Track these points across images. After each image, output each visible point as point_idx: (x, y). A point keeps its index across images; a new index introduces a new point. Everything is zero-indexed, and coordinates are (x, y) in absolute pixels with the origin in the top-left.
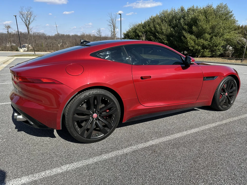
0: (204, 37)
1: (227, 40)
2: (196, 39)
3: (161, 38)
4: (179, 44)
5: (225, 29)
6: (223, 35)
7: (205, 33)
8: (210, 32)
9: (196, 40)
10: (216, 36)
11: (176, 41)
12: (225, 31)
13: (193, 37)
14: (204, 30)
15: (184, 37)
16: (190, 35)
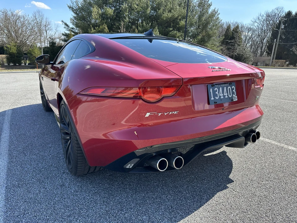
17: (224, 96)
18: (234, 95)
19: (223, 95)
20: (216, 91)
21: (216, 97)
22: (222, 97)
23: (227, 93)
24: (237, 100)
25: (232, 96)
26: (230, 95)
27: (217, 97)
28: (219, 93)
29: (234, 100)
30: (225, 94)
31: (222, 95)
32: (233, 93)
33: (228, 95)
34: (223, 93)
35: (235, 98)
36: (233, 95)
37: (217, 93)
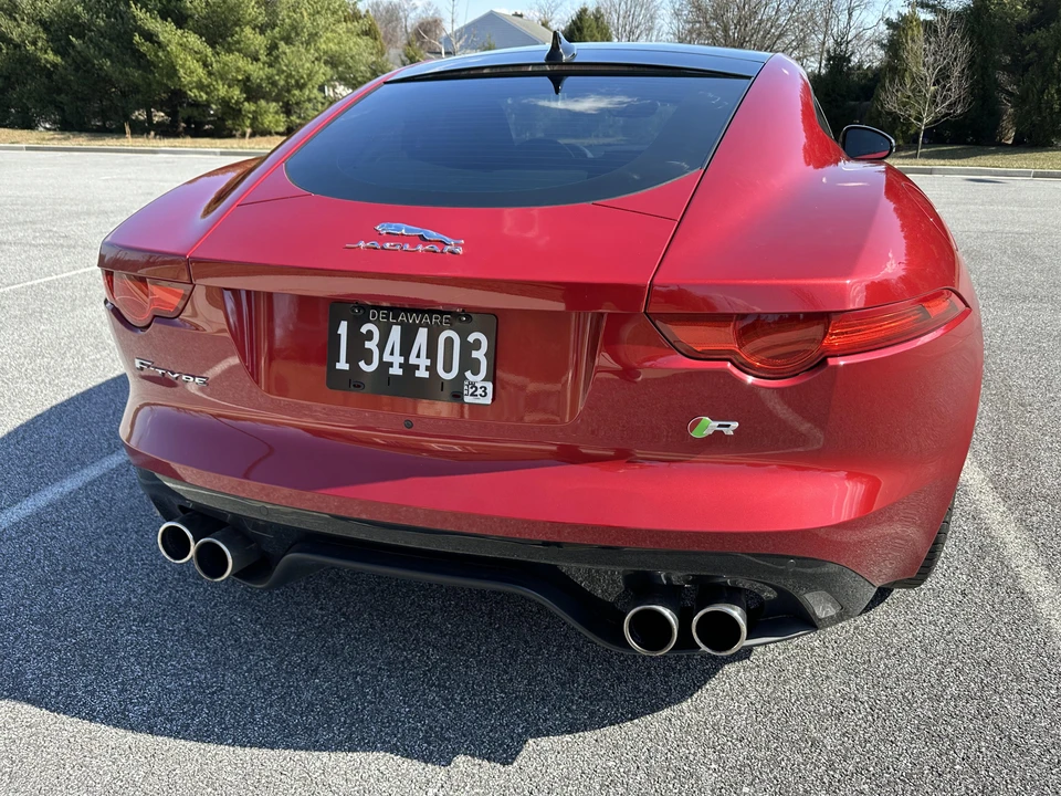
0: (238, 42)
1: (333, 62)
2: (209, 51)
3: (15, 36)
4: (126, 74)
5: (318, 12)
6: (313, 36)
7: (237, 23)
8: (262, 19)
9: (206, 56)
10: (288, 40)
11: (108, 55)
12: (321, 21)
13: (194, 40)
14: (231, 10)
15: (149, 36)
16: (179, 32)
17: (409, 368)
18: (476, 373)
19: (402, 360)
20: (369, 335)
21: (362, 364)
22: (396, 371)
23: (432, 354)
24: (488, 400)
25: (461, 377)
26: (448, 369)
27: (369, 362)
28: (382, 346)
29: (468, 399)
30: (413, 360)
31: (398, 359)
32: (469, 364)
33: (432, 369)
34: (406, 351)
35: (480, 392)
36: (468, 374)
37: (371, 345)
